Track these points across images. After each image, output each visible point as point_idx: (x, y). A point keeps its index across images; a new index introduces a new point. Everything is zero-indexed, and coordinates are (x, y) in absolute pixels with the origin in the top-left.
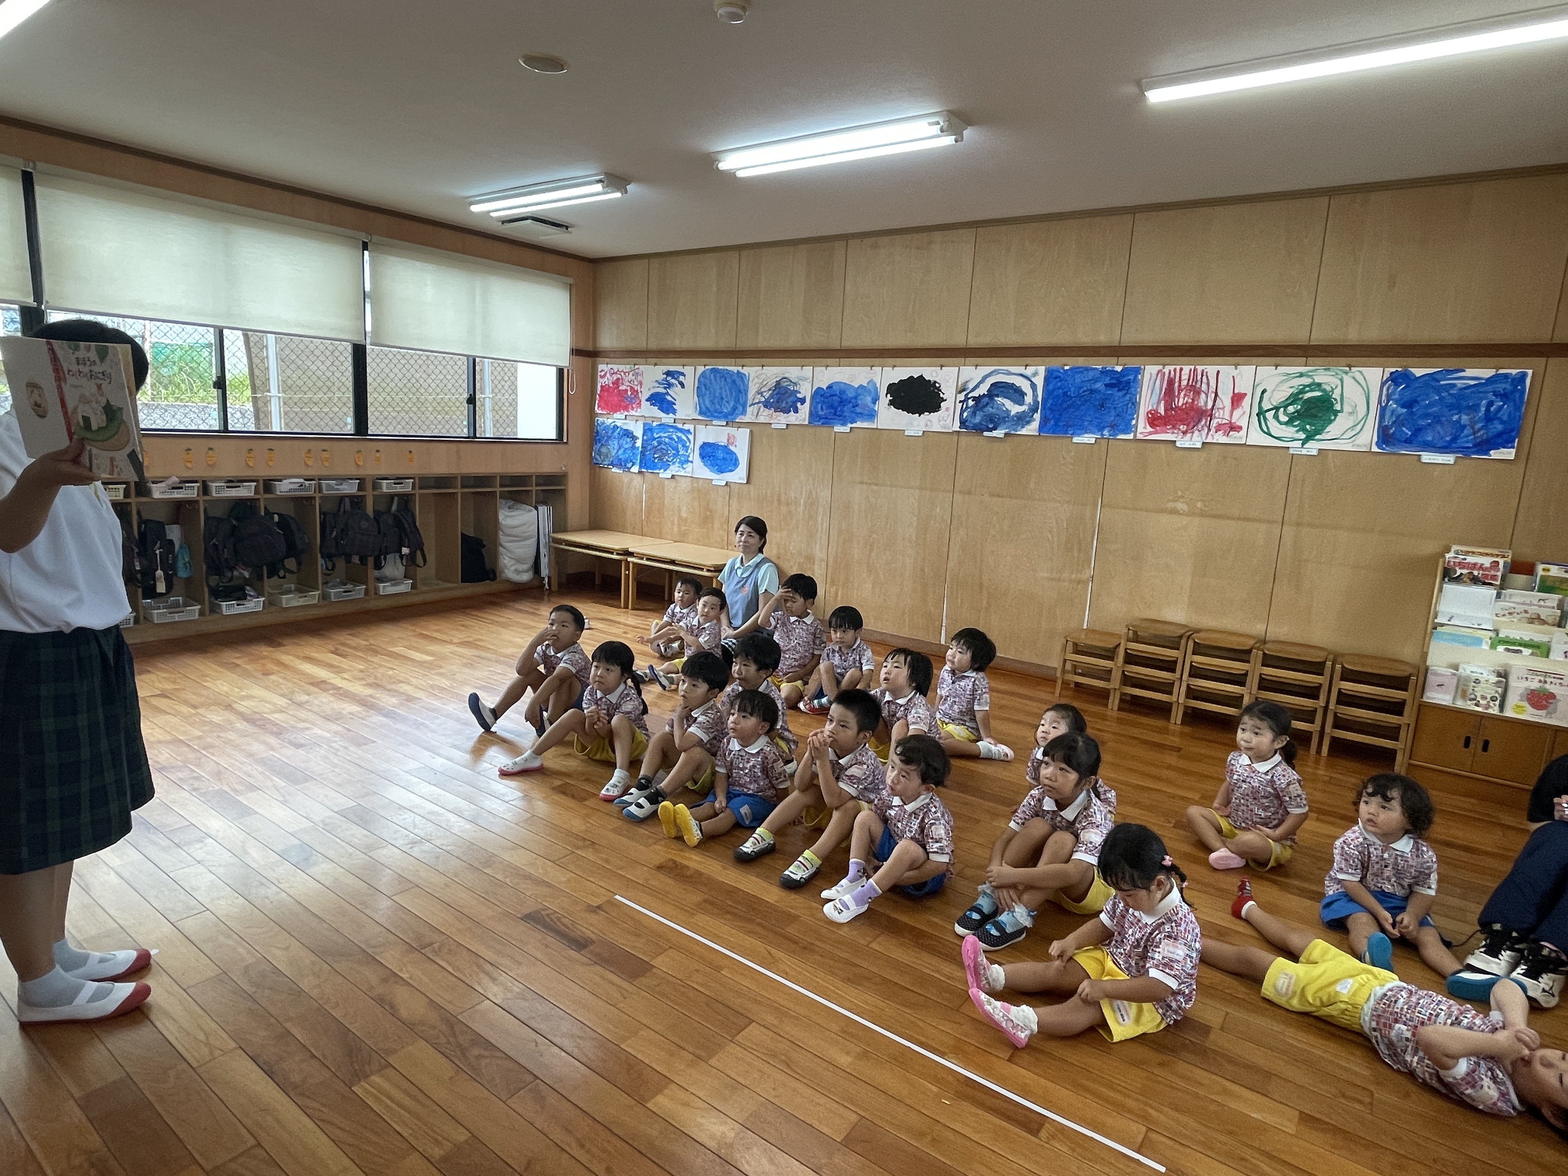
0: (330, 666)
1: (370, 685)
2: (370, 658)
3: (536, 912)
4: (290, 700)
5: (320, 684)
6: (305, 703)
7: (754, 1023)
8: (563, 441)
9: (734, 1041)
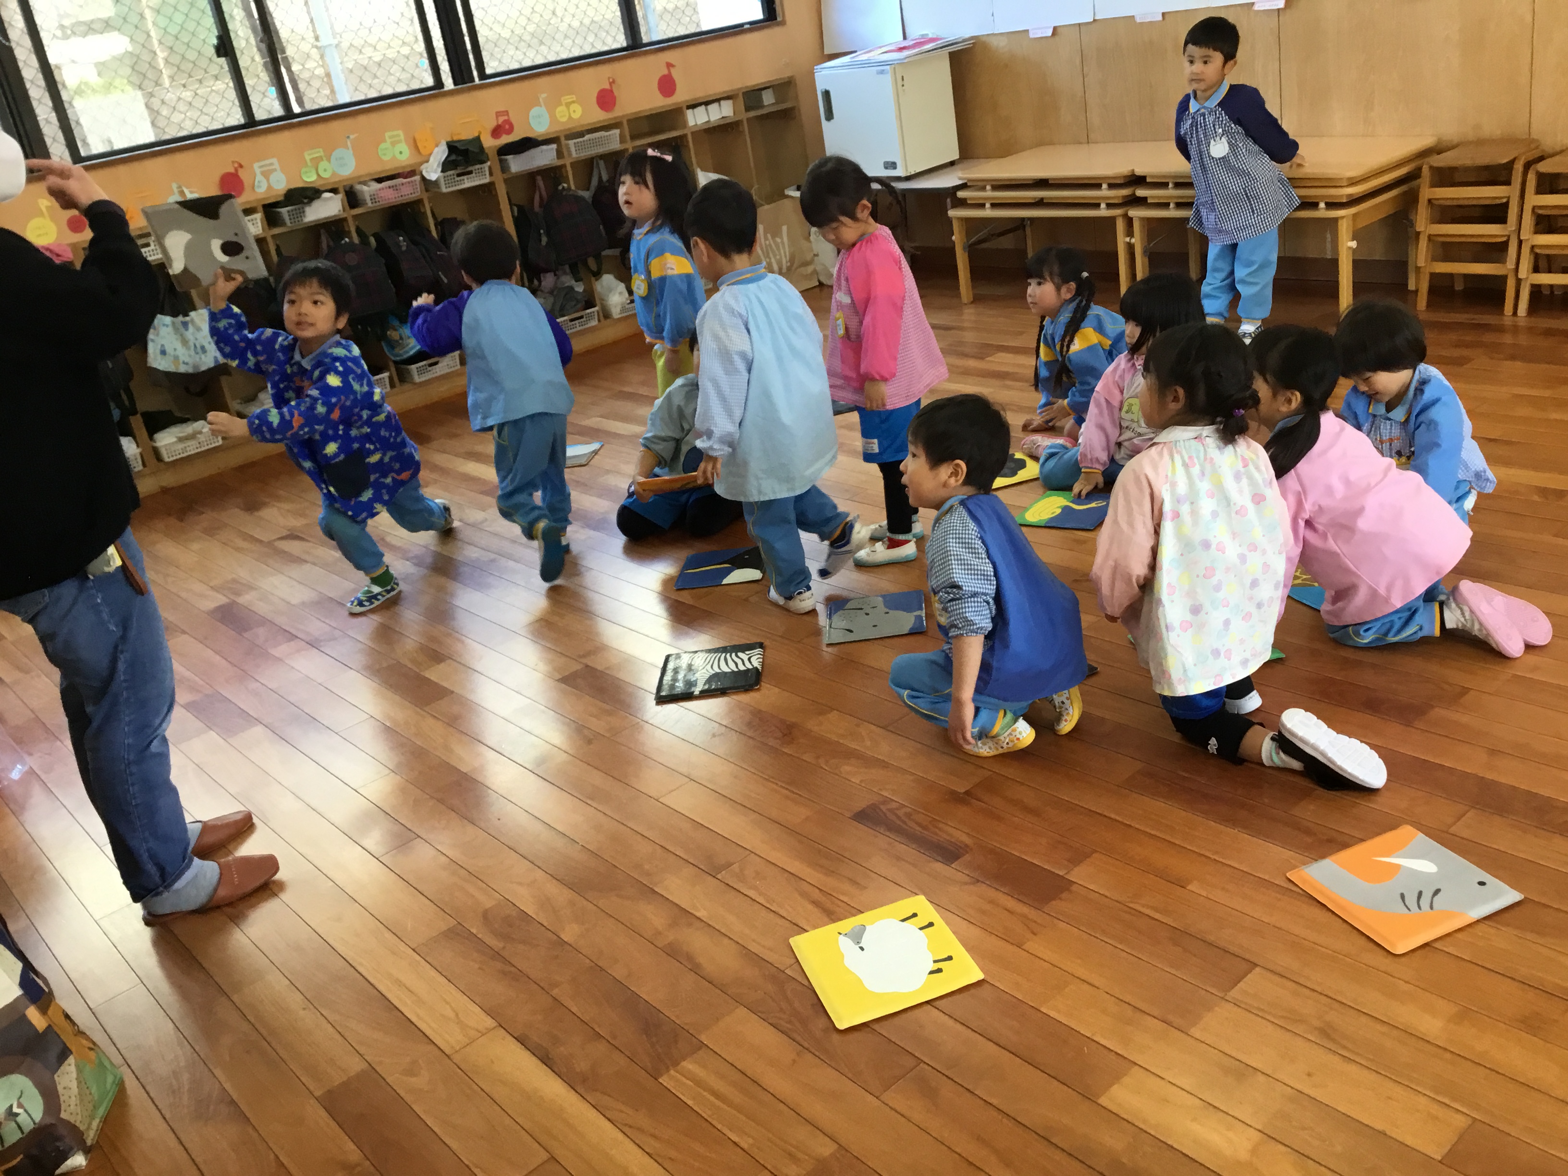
3: (874, 807)
6: (482, 522)
7: (1258, 969)
8: (776, 19)
9: (1226, 998)
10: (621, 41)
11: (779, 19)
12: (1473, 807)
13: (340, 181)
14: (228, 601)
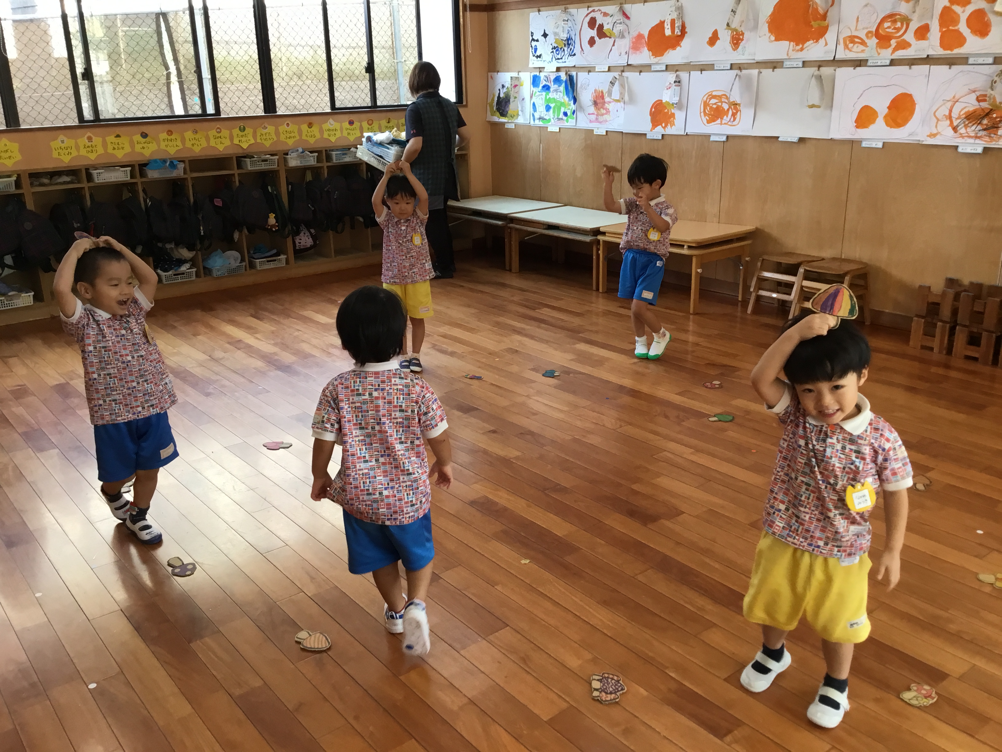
0: (249, 329)
1: (275, 344)
2: (282, 320)
4: (210, 356)
5: (237, 344)
6: (221, 359)
7: (508, 627)
8: (462, 103)
9: (486, 638)
10: (367, 102)
11: (464, 103)
12: (652, 568)
13: (187, 157)
14: (65, 382)
